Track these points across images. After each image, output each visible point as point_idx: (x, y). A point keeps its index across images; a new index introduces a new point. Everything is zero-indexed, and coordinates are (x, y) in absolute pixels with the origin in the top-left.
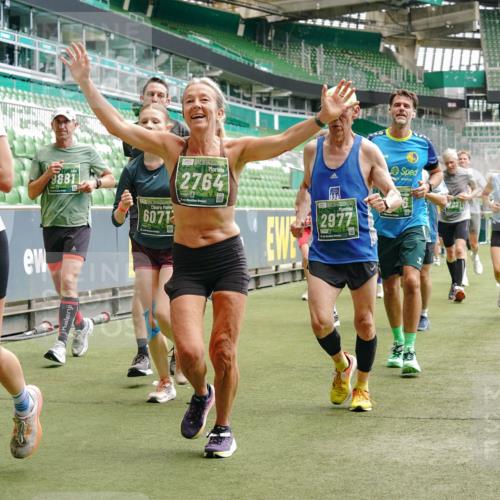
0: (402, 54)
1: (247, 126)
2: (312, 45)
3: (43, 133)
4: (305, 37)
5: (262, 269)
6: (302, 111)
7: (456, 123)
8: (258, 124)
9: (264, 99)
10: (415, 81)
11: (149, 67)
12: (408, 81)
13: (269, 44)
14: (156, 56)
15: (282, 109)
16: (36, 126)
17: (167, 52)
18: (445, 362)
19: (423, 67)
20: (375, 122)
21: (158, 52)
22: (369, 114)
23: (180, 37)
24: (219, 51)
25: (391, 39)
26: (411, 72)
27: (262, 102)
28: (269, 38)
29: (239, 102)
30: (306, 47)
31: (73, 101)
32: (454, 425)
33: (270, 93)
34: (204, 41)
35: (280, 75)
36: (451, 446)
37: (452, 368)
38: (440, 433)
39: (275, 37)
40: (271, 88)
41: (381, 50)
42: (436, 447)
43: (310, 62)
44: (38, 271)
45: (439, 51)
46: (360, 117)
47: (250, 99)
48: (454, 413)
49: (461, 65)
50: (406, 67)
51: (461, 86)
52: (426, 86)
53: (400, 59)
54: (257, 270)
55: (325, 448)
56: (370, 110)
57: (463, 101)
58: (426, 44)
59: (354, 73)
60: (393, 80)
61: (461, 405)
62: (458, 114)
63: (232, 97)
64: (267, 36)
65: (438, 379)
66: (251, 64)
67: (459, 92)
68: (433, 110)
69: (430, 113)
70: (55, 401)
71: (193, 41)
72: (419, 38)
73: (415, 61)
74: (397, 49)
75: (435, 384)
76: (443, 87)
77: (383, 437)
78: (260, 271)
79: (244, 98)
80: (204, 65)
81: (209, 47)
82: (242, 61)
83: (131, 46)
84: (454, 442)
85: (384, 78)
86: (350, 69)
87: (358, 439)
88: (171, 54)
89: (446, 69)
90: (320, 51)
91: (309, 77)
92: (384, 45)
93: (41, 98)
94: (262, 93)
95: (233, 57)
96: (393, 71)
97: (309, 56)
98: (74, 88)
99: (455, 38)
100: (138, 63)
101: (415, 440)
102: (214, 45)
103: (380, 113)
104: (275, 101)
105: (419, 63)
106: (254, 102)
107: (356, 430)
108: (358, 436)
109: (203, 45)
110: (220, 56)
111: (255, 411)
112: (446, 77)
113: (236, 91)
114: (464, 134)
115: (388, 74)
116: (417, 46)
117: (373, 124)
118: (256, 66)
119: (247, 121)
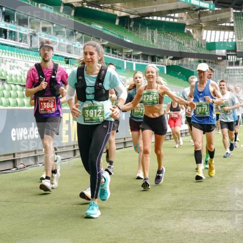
0: (196, 34)
1: (120, 68)
2: (151, 29)
3: (21, 72)
4: (148, 25)
5: (127, 138)
6: (147, 61)
7: (222, 67)
8: (125, 68)
9: (128, 56)
10: (201, 47)
11: (73, 40)
12: (199, 46)
13: (131, 29)
14: (76, 35)
15: (137, 60)
16: (18, 68)
17: (81, 33)
18: (216, 183)
19: (206, 40)
20: (182, 67)
21: (77, 33)
22: (179, 63)
23: (88, 25)
24: (106, 32)
25: (190, 26)
26: (200, 42)
27: (127, 57)
28: (131, 26)
29: (116, 57)
30: (149, 31)
31: (36, 57)
32: (221, 214)
33: (131, 53)
34: (99, 27)
35: (137, 44)
36: (218, 224)
37: (220, 186)
38: (213, 218)
39: (134, 26)
40: (132, 50)
41: (185, 32)
42: (212, 225)
43: (151, 37)
44: (18, 139)
45: (214, 32)
46: (175, 64)
47: (121, 56)
48: (220, 208)
49: (224, 39)
50: (197, 40)
51: (224, 49)
52: (207, 49)
53: (195, 36)
54: (125, 138)
55: (158, 225)
56: (180, 61)
57: (225, 56)
58: (207, 28)
59: (172, 43)
60: (191, 46)
61: (224, 204)
62: (223, 63)
63: (113, 55)
64: (130, 25)
65: (213, 192)
66: (122, 38)
67: (223, 52)
68: (210, 61)
69: (209, 62)
70: (26, 202)
71: (94, 27)
72: (204, 26)
73: (202, 37)
74: (193, 31)
75: (211, 194)
76: (215, 50)
77: (185, 220)
78: (126, 139)
79: (119, 55)
80: (99, 39)
81: (101, 30)
82: (118, 37)
83: (64, 30)
84: (220, 222)
85: (186, 45)
86: (170, 40)
87: (174, 221)
88: (83, 33)
89: (217, 41)
90: (156, 32)
91: (150, 45)
92: (187, 29)
93: (20, 55)
94: (127, 53)
95: (114, 35)
96: (191, 42)
97: (150, 35)
98: (36, 50)
99: (221, 26)
100: (67, 38)
101: (201, 221)
102: (104, 29)
103: (185, 62)
104: (134, 56)
105: (204, 38)
106: (124, 57)
107: (173, 216)
108: (173, 219)
109: (99, 29)
110: (107, 35)
111: (123, 207)
112: (217, 44)
113: (115, 52)
114: (225, 73)
115: (189, 43)
116: (203, 29)
117: (181, 68)
118: (124, 39)
119: (120, 66)
